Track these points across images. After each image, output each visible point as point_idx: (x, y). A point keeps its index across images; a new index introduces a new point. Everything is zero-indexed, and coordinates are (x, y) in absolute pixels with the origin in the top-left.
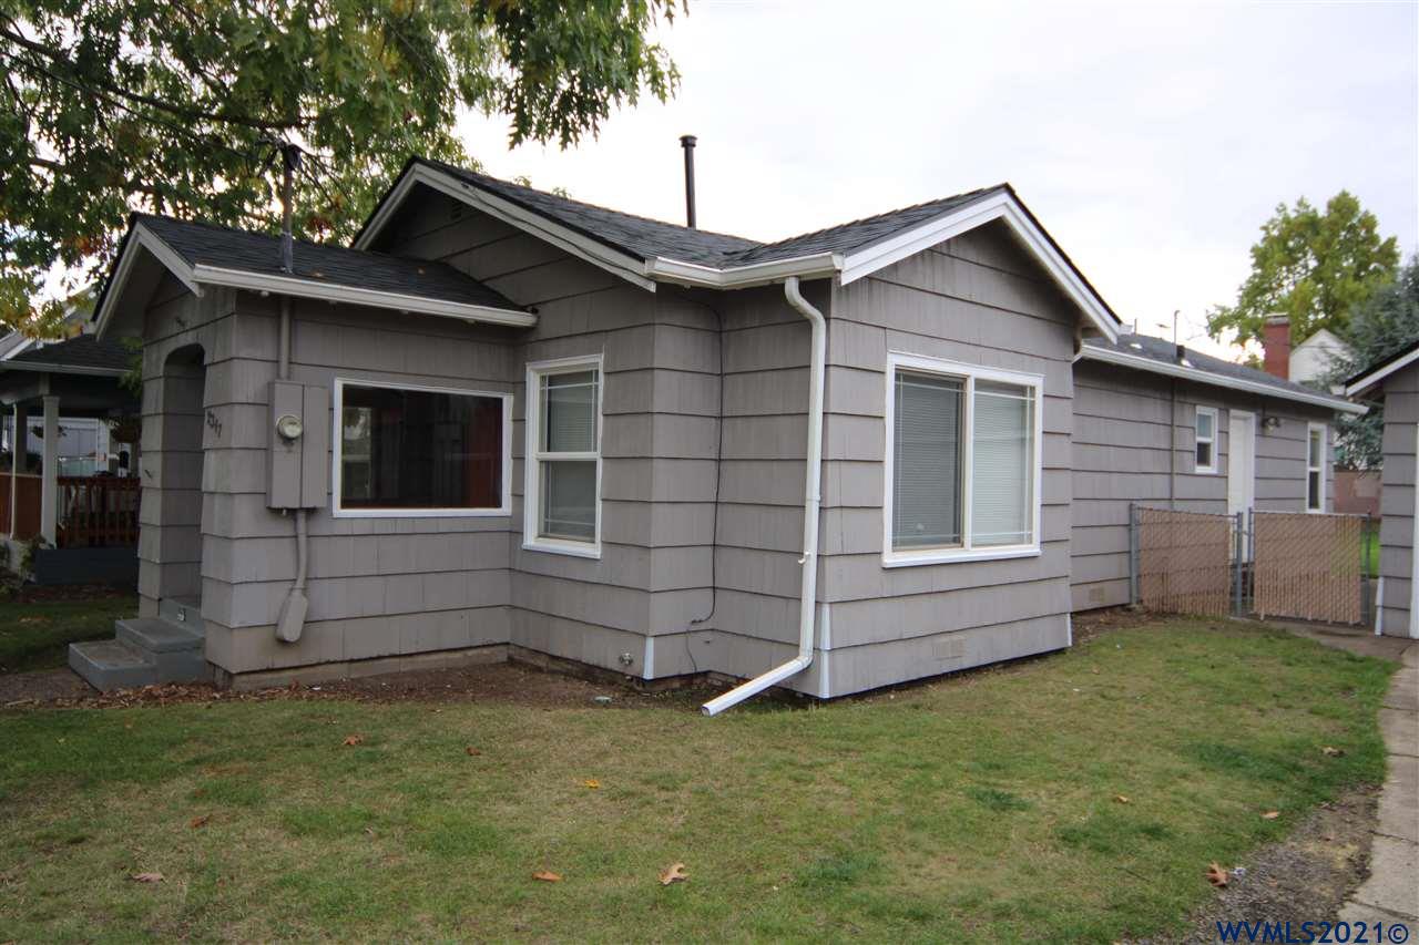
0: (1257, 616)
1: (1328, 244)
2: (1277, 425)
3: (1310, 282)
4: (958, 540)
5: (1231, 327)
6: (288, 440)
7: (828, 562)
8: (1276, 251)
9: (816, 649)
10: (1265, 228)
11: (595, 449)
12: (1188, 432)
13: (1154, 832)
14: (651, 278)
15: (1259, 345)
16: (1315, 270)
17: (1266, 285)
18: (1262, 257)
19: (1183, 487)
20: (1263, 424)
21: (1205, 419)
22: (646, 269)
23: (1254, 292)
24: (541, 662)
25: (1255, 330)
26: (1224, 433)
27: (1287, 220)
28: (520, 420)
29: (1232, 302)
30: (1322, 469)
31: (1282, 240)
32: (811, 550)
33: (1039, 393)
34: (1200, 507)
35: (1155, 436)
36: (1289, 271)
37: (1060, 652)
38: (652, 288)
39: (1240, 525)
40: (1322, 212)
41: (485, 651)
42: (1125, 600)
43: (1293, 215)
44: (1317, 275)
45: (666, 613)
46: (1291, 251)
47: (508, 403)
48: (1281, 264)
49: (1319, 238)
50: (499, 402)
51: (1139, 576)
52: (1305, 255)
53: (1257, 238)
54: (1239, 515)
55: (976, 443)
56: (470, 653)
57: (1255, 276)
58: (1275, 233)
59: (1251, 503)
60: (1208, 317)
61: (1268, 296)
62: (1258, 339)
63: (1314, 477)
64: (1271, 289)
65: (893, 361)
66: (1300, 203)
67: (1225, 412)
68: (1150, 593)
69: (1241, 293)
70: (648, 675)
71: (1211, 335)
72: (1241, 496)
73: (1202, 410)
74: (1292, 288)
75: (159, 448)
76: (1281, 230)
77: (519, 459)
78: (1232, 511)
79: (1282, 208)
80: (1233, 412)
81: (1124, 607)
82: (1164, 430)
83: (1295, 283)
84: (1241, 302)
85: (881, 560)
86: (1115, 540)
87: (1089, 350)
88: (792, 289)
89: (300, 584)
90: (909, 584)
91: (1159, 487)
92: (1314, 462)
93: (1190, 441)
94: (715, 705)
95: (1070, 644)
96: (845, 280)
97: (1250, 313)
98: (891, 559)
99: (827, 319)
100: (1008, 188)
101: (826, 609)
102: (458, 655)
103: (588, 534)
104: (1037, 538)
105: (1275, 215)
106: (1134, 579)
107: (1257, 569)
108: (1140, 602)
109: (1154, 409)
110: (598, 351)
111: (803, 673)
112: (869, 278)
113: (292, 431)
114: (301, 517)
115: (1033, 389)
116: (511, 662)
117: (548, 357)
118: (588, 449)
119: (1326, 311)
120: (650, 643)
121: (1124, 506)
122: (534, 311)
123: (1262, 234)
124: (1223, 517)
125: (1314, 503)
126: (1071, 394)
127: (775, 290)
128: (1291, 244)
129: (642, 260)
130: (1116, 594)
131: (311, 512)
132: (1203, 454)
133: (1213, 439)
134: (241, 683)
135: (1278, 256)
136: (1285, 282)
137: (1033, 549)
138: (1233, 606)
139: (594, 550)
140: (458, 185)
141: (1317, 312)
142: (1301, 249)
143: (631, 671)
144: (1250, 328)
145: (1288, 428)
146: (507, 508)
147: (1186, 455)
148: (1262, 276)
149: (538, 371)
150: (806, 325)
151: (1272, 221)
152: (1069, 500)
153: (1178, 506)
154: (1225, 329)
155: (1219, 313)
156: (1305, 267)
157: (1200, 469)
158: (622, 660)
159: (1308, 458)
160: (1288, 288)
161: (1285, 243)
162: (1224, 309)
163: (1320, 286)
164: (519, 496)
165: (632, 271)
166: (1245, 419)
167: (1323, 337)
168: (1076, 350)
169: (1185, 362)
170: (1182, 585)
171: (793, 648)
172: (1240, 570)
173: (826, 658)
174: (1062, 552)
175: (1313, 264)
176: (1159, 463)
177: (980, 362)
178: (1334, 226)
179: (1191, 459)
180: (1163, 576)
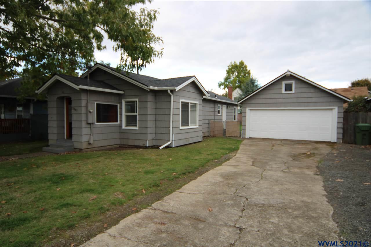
0: (226, 136)
1: (239, 70)
2: (229, 107)
3: (236, 78)
4: (188, 125)
5: (222, 86)
6: (90, 112)
7: (174, 128)
8: (230, 72)
9: (172, 140)
10: (228, 67)
11: (137, 113)
12: (217, 109)
13: (216, 154)
14: (149, 89)
15: (227, 89)
16: (237, 75)
17: (229, 78)
18: (228, 72)
19: (216, 117)
20: (227, 107)
21: (219, 106)
22: (148, 88)
23: (227, 79)
24: (126, 146)
25: (227, 87)
26: (222, 109)
27: (232, 65)
28: (121, 108)
29: (223, 81)
30: (236, 114)
31: (231, 69)
32: (171, 127)
33: (198, 104)
34: (218, 120)
35: (212, 109)
36: (233, 75)
37: (201, 141)
38: (149, 90)
39: (224, 123)
40: (238, 64)
41: (116, 145)
42: (208, 135)
43: (233, 64)
44: (237, 76)
45: (150, 137)
46: (233, 71)
47: (119, 105)
48: (231, 74)
49: (238, 69)
50: (117, 105)
51: (210, 131)
52: (235, 72)
53: (227, 69)
54: (224, 122)
55: (191, 110)
56: (114, 146)
57: (227, 76)
58: (230, 68)
59: (226, 120)
60: (218, 84)
61: (229, 80)
62: (227, 88)
63: (235, 115)
64: (229, 79)
65: (181, 100)
66: (235, 62)
67: (222, 105)
68: (212, 134)
69: (224, 79)
70: (147, 146)
71: (219, 87)
72: (224, 119)
73: (219, 105)
74: (233, 78)
75: (56, 113)
76: (231, 67)
77: (121, 114)
78: (223, 121)
79: (231, 63)
80: (223, 105)
81: (208, 136)
82: (213, 109)
83: (234, 78)
84: (224, 81)
85: (179, 128)
86: (207, 126)
87: (204, 97)
88: (169, 91)
89: (92, 135)
90: (183, 131)
91: (213, 117)
92: (235, 113)
93: (217, 110)
94: (161, 148)
95: (202, 140)
96: (176, 90)
97: (226, 83)
98: (181, 128)
99: (173, 95)
100: (195, 76)
101: (173, 135)
102: (112, 146)
103: (136, 126)
104: (198, 125)
105: (230, 64)
106: (209, 132)
107: (226, 131)
108: (210, 135)
109: (212, 105)
110: (137, 98)
111: (170, 144)
112: (180, 90)
113: (91, 111)
114: (92, 124)
115: (197, 104)
116: (120, 147)
117: (127, 99)
118: (135, 113)
119: (239, 83)
120: (148, 141)
121: (208, 120)
122: (124, 91)
123: (228, 68)
124: (222, 122)
125: (235, 120)
126: (202, 104)
127: (166, 91)
128: (233, 70)
129: (148, 86)
130: (207, 134)
131: (93, 123)
132: (219, 112)
133: (220, 110)
134: (83, 150)
135: (231, 72)
136: (232, 77)
137: (197, 127)
138: (223, 135)
139: (137, 128)
140: (110, 70)
141: (237, 83)
142: (234, 71)
143: (144, 146)
144: (226, 86)
145: (231, 108)
146: (119, 123)
147: (217, 112)
148: (228, 76)
149: (124, 101)
150: (170, 96)
151: (230, 65)
152: (202, 119)
153: (215, 120)
154: (221, 86)
155: (220, 83)
156: (235, 74)
157: (219, 115)
158: (143, 144)
159: (234, 112)
160: (232, 79)
161: (232, 69)
162: (221, 82)
163: (238, 78)
164: (121, 121)
165: (145, 88)
166: (225, 106)
167: (238, 89)
168: (202, 97)
169: (216, 98)
170: (216, 133)
171: (169, 141)
172: (224, 130)
173: (173, 141)
174: (201, 127)
175: (237, 74)
176: (212, 113)
177: (191, 100)
178: (240, 67)
179: (217, 113)
180: (214, 131)
